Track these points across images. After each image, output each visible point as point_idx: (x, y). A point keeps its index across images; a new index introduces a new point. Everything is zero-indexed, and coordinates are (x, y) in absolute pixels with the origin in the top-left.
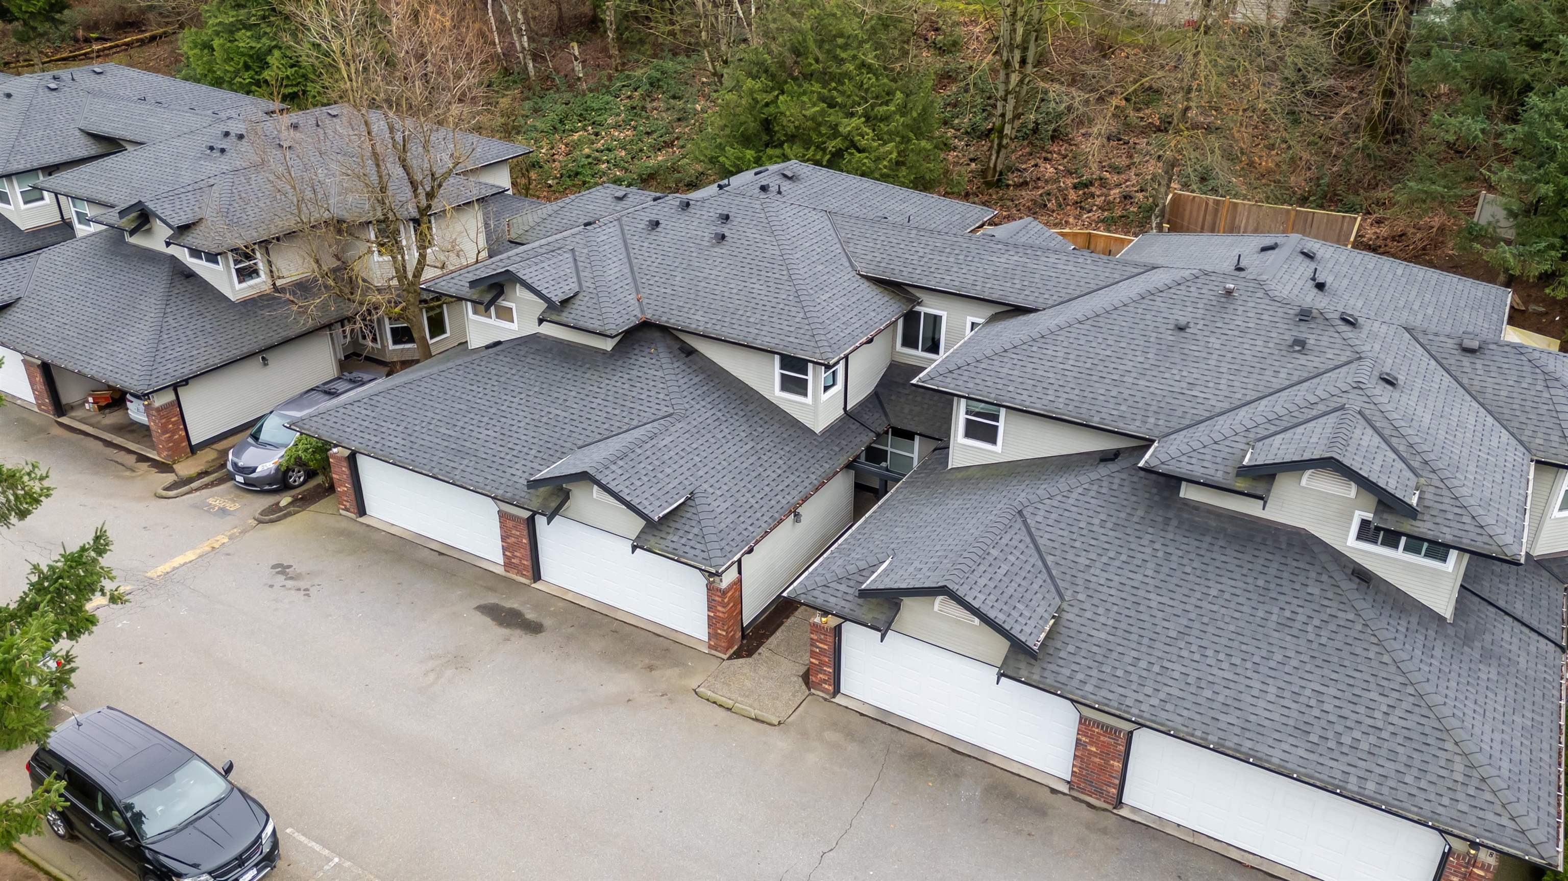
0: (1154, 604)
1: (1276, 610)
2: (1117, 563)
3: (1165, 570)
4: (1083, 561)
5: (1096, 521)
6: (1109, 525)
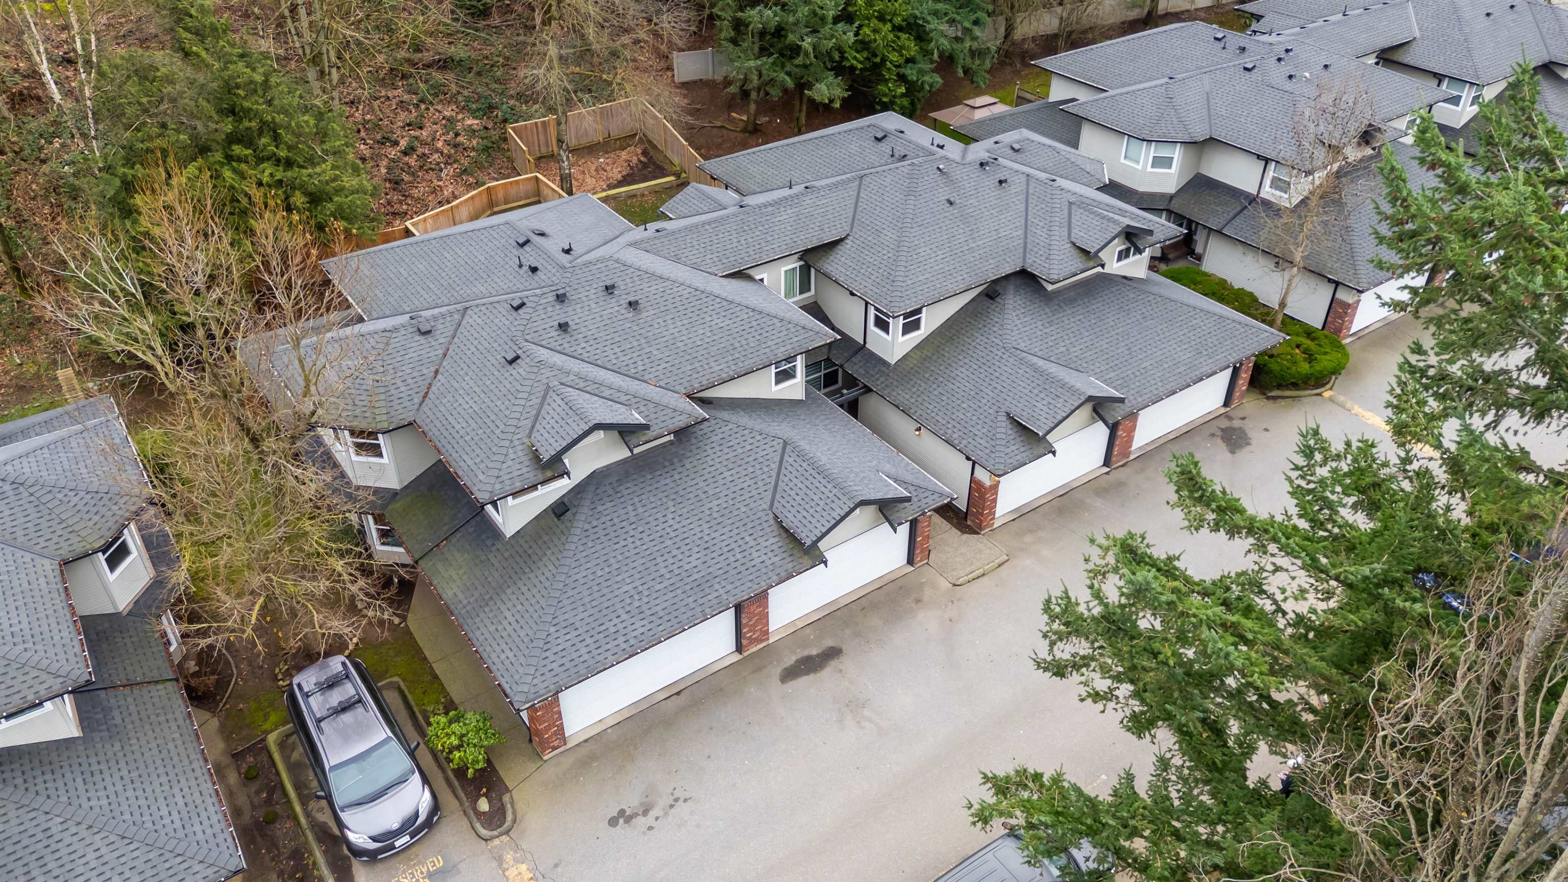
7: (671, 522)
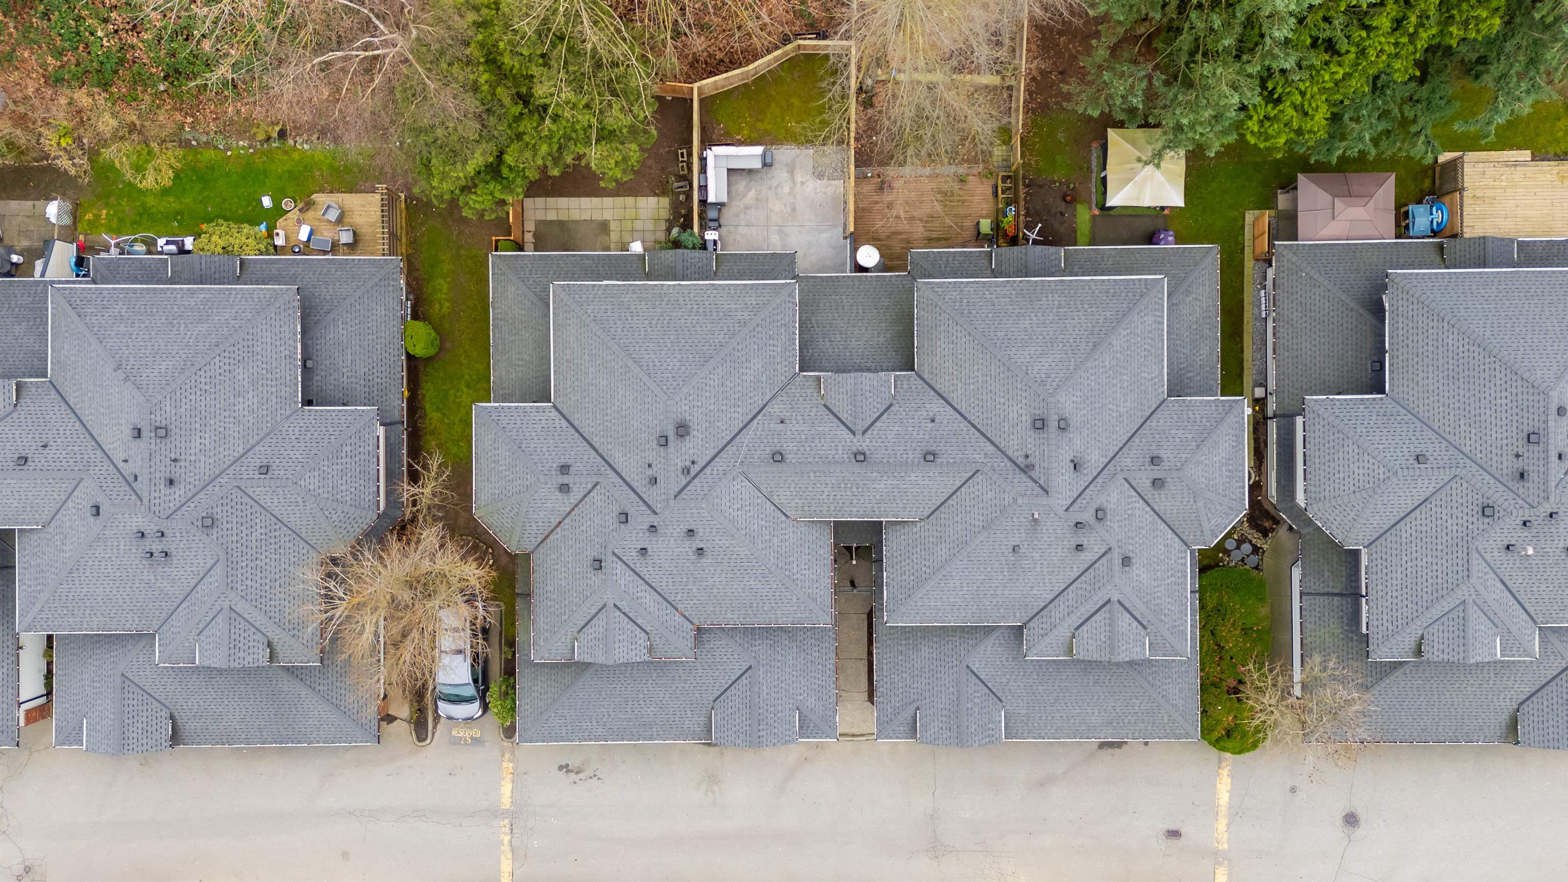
0: (1041, 691)
1: (1091, 677)
2: (1020, 677)
3: (1041, 674)
4: (1004, 681)
5: (1004, 659)
6: (1010, 660)
7: (649, 685)
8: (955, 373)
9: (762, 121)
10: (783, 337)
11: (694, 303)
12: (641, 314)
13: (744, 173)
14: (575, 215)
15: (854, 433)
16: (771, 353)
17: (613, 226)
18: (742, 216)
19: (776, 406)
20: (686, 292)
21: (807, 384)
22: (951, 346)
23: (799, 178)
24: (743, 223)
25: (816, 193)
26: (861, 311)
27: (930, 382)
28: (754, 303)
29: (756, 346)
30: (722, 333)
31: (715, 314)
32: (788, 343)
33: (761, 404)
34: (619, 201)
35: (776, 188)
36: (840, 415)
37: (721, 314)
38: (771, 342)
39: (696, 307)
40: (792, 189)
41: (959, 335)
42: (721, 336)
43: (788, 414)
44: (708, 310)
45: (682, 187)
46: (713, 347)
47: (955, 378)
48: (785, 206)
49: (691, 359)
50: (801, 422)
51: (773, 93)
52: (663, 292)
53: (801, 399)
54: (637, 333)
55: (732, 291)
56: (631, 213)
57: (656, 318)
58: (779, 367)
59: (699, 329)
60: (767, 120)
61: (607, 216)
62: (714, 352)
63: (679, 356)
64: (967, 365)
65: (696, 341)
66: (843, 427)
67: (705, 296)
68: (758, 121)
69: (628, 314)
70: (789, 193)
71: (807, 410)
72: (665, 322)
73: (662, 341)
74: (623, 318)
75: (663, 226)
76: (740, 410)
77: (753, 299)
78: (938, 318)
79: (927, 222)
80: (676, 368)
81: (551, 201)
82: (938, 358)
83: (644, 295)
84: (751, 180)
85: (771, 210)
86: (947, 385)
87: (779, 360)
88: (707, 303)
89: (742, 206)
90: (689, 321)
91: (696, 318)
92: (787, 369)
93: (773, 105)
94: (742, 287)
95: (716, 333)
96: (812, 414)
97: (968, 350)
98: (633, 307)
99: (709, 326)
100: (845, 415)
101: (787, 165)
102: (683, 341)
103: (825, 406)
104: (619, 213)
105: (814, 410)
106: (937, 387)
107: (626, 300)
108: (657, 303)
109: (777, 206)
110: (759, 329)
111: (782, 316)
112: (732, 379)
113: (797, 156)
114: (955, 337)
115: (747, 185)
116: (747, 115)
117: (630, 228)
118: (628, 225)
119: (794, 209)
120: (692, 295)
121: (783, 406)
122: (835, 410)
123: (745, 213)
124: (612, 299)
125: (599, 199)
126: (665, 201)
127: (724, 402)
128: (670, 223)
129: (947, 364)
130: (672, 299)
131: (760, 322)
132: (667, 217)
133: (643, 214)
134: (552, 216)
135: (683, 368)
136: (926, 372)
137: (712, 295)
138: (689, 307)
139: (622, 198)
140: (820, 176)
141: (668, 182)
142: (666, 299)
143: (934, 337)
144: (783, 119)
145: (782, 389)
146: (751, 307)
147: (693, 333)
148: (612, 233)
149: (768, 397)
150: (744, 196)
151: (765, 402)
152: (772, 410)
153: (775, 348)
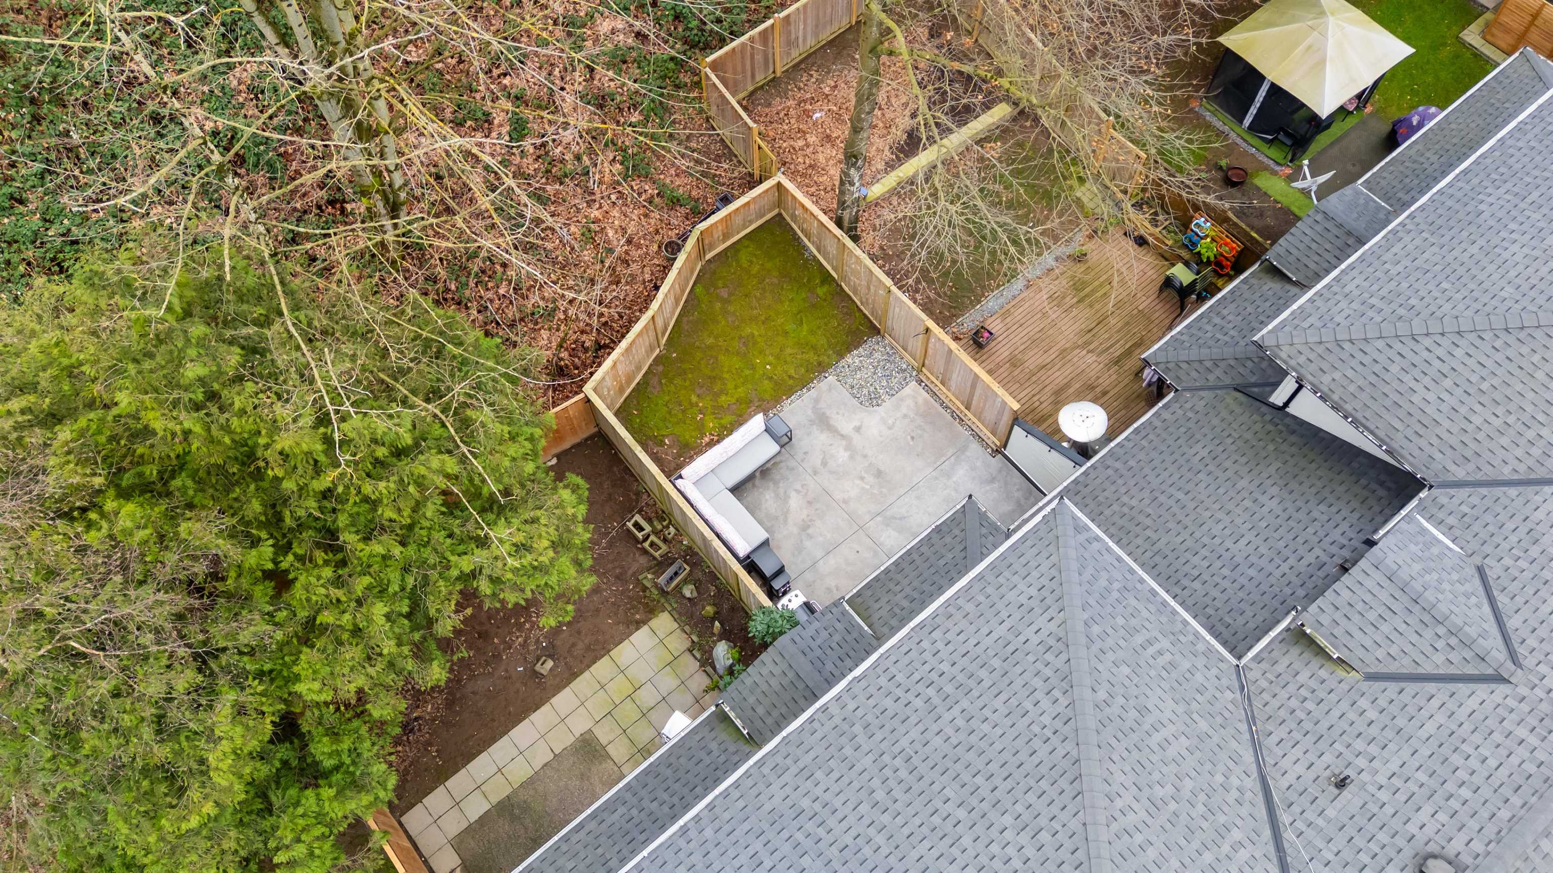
8: (1511, 420)
9: (722, 392)
10: (1145, 613)
11: (920, 687)
12: (837, 803)
13: (757, 482)
14: (520, 772)
15: (1499, 679)
16: (1161, 661)
17: (603, 735)
18: (808, 544)
19: (1285, 763)
20: (883, 681)
21: (1280, 668)
22: (1448, 383)
23: (845, 425)
24: (819, 554)
25: (890, 428)
26: (1180, 495)
27: (1479, 476)
28: (1033, 591)
29: (1125, 670)
30: (1038, 695)
31: (983, 673)
32: (1164, 619)
33: (1252, 783)
34: (584, 683)
35: (824, 464)
36: (1427, 668)
37: (996, 663)
38: (1139, 639)
39: (931, 692)
40: (849, 447)
41: (1440, 352)
42: (1045, 703)
43: (1328, 758)
44: (961, 678)
45: (676, 574)
46: (1055, 740)
47: (1519, 427)
48: (862, 478)
49: (1040, 805)
50: (1373, 749)
51: (710, 341)
52: (837, 720)
53: (1309, 705)
54: (867, 851)
55: (969, 607)
56: (619, 687)
57: (876, 783)
58: (1199, 677)
59: (986, 727)
60: (730, 386)
61: (580, 725)
62: (1069, 746)
63: (1008, 820)
64: (1519, 387)
65: (1006, 755)
66: (1463, 688)
67: (927, 656)
68: (717, 395)
69: (810, 826)
70: (852, 457)
71: (1352, 715)
72: (903, 774)
73: (936, 820)
74: (808, 843)
75: (690, 664)
76: (1237, 835)
77: (1022, 586)
78: (1366, 360)
79: (1087, 343)
80: (1029, 851)
81: (458, 782)
82: (1446, 424)
83: (807, 759)
84: (776, 483)
85: (845, 502)
86: (1519, 452)
87: (1186, 665)
88: (945, 667)
89: (795, 530)
90: (949, 731)
91: (956, 711)
92: (1215, 671)
93: (722, 358)
94: (977, 586)
95: (1028, 705)
96: (1372, 714)
97: (1488, 363)
98: (805, 803)
99: (998, 703)
100: (1439, 658)
101: (812, 422)
102: (979, 780)
103: (1372, 677)
104: (598, 705)
105: (1363, 703)
106: (1506, 473)
107: (777, 800)
108: (848, 751)
109: (849, 489)
110: (1096, 629)
111: (1104, 574)
112: (1156, 776)
113: (817, 400)
114: (1437, 363)
115: (777, 496)
116: (694, 399)
117: (636, 715)
118: (629, 712)
119: (879, 474)
120: (900, 678)
121: (1297, 752)
122: (1404, 666)
123: (810, 537)
124: (746, 826)
125: (545, 708)
126: (664, 622)
127: (1196, 844)
128: (701, 648)
129: (1477, 420)
130: (870, 718)
131: (1085, 616)
132: (688, 644)
133: (640, 672)
134: (476, 808)
135: (1044, 836)
136: (1452, 468)
137: (940, 645)
138: (918, 703)
139: (587, 674)
140: (874, 400)
141: (645, 589)
142: (858, 729)
143: (1394, 397)
144: (753, 368)
145: (1251, 720)
146: (1034, 603)
147: (983, 744)
148: (610, 750)
149: (1248, 757)
150: (786, 514)
151: (1255, 775)
152: (1290, 778)
153: (1157, 646)
